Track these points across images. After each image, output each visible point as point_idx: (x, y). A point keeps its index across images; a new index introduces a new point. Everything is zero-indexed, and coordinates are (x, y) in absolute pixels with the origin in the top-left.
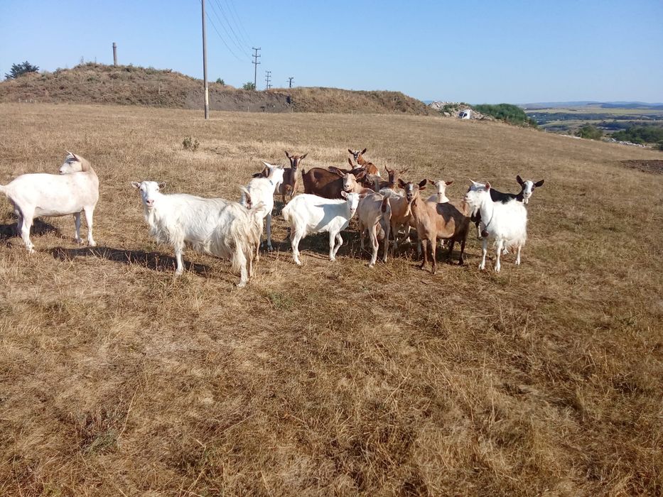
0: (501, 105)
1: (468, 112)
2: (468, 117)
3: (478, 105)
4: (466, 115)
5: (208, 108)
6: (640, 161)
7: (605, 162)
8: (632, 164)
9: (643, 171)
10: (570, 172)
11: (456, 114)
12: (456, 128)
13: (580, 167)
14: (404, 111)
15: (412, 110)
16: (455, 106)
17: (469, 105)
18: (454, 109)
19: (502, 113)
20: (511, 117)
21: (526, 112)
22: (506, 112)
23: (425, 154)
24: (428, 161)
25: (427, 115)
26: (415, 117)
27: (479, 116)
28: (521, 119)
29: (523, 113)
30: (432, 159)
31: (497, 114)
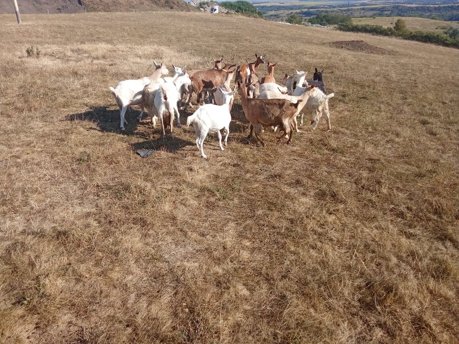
0: (238, 2)
1: (217, 7)
2: (217, 12)
3: (222, 3)
4: (215, 10)
5: (18, 13)
6: (344, 42)
8: (340, 44)
9: (348, 49)
11: (208, 9)
14: (172, 8)
15: (177, 8)
16: (207, 3)
17: (217, 3)
18: (206, 5)
19: (240, 8)
20: (246, 10)
21: (254, 5)
22: (242, 6)
25: (189, 11)
26: (183, 13)
27: (225, 10)
28: (253, 12)
29: (253, 7)
31: (236, 8)
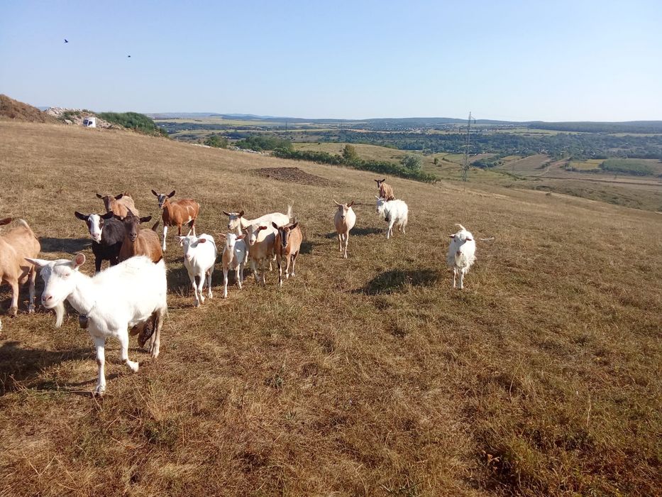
0: (128, 114)
1: (93, 120)
2: (94, 125)
3: (103, 113)
4: (91, 123)
6: (272, 169)
7: (242, 172)
8: (266, 173)
9: (277, 179)
10: (214, 185)
11: (80, 122)
12: (81, 137)
13: (223, 178)
14: (12, 116)
15: (23, 117)
16: (77, 113)
17: (93, 113)
18: (76, 116)
19: (131, 122)
20: (140, 126)
21: (155, 121)
22: (134, 120)
23: (37, 171)
24: (39, 181)
25: (44, 122)
26: (27, 125)
27: (105, 124)
28: (152, 128)
29: (153, 123)
30: (45, 178)
31: (126, 122)
